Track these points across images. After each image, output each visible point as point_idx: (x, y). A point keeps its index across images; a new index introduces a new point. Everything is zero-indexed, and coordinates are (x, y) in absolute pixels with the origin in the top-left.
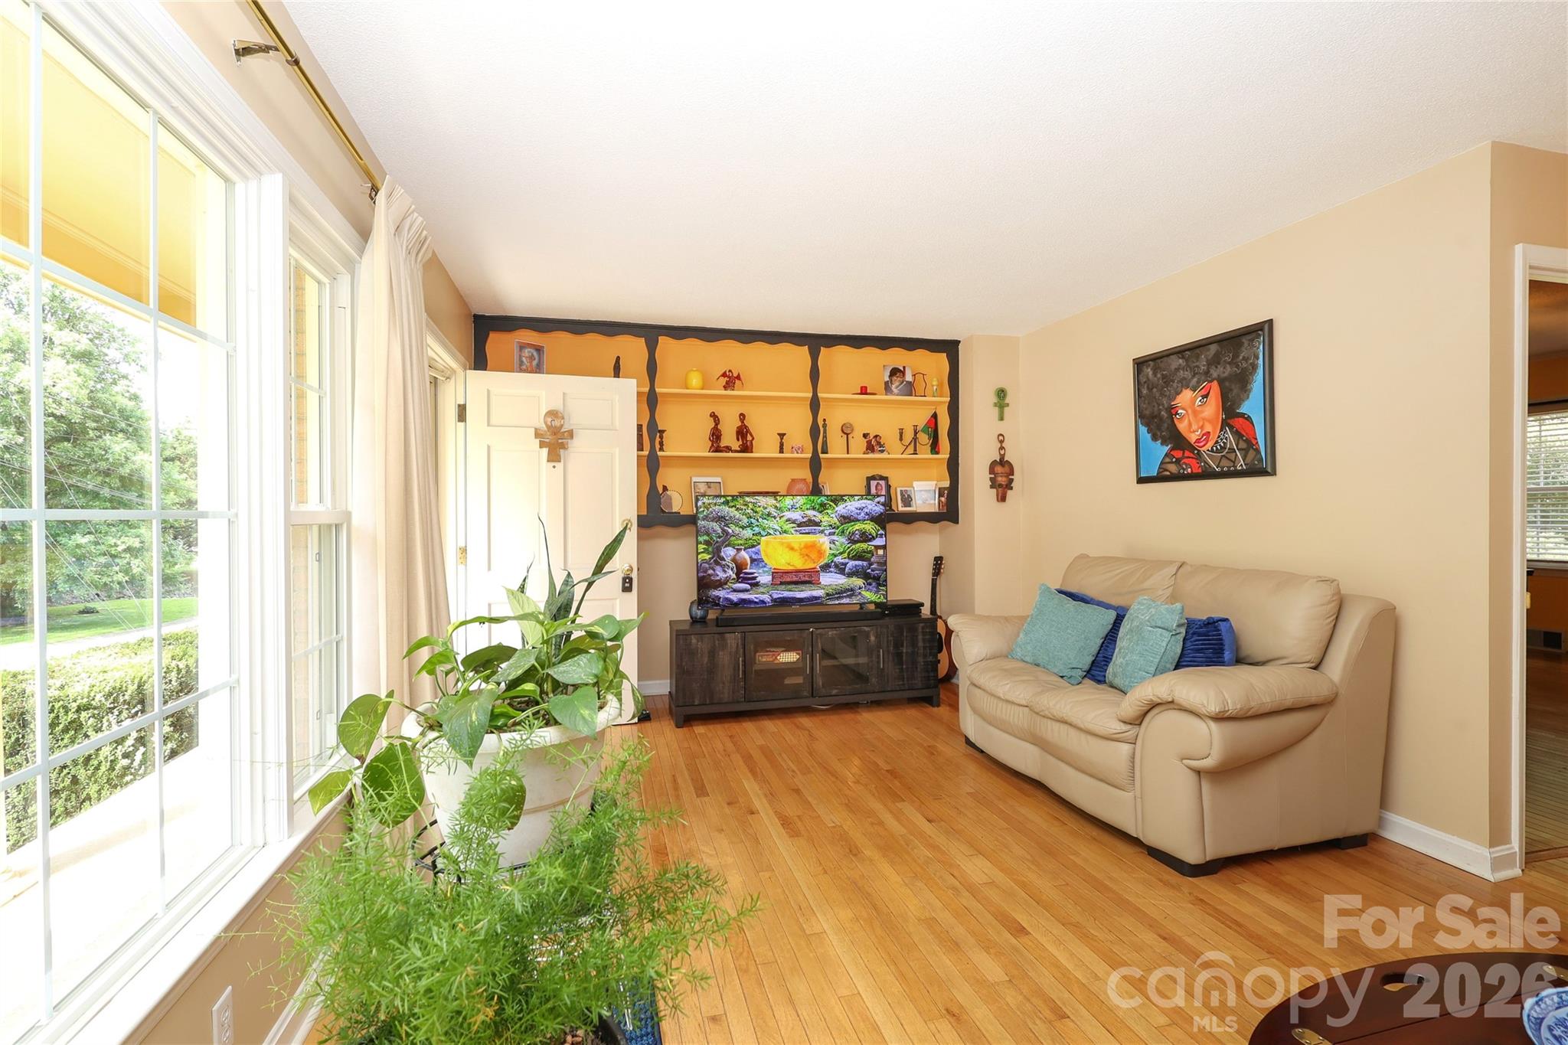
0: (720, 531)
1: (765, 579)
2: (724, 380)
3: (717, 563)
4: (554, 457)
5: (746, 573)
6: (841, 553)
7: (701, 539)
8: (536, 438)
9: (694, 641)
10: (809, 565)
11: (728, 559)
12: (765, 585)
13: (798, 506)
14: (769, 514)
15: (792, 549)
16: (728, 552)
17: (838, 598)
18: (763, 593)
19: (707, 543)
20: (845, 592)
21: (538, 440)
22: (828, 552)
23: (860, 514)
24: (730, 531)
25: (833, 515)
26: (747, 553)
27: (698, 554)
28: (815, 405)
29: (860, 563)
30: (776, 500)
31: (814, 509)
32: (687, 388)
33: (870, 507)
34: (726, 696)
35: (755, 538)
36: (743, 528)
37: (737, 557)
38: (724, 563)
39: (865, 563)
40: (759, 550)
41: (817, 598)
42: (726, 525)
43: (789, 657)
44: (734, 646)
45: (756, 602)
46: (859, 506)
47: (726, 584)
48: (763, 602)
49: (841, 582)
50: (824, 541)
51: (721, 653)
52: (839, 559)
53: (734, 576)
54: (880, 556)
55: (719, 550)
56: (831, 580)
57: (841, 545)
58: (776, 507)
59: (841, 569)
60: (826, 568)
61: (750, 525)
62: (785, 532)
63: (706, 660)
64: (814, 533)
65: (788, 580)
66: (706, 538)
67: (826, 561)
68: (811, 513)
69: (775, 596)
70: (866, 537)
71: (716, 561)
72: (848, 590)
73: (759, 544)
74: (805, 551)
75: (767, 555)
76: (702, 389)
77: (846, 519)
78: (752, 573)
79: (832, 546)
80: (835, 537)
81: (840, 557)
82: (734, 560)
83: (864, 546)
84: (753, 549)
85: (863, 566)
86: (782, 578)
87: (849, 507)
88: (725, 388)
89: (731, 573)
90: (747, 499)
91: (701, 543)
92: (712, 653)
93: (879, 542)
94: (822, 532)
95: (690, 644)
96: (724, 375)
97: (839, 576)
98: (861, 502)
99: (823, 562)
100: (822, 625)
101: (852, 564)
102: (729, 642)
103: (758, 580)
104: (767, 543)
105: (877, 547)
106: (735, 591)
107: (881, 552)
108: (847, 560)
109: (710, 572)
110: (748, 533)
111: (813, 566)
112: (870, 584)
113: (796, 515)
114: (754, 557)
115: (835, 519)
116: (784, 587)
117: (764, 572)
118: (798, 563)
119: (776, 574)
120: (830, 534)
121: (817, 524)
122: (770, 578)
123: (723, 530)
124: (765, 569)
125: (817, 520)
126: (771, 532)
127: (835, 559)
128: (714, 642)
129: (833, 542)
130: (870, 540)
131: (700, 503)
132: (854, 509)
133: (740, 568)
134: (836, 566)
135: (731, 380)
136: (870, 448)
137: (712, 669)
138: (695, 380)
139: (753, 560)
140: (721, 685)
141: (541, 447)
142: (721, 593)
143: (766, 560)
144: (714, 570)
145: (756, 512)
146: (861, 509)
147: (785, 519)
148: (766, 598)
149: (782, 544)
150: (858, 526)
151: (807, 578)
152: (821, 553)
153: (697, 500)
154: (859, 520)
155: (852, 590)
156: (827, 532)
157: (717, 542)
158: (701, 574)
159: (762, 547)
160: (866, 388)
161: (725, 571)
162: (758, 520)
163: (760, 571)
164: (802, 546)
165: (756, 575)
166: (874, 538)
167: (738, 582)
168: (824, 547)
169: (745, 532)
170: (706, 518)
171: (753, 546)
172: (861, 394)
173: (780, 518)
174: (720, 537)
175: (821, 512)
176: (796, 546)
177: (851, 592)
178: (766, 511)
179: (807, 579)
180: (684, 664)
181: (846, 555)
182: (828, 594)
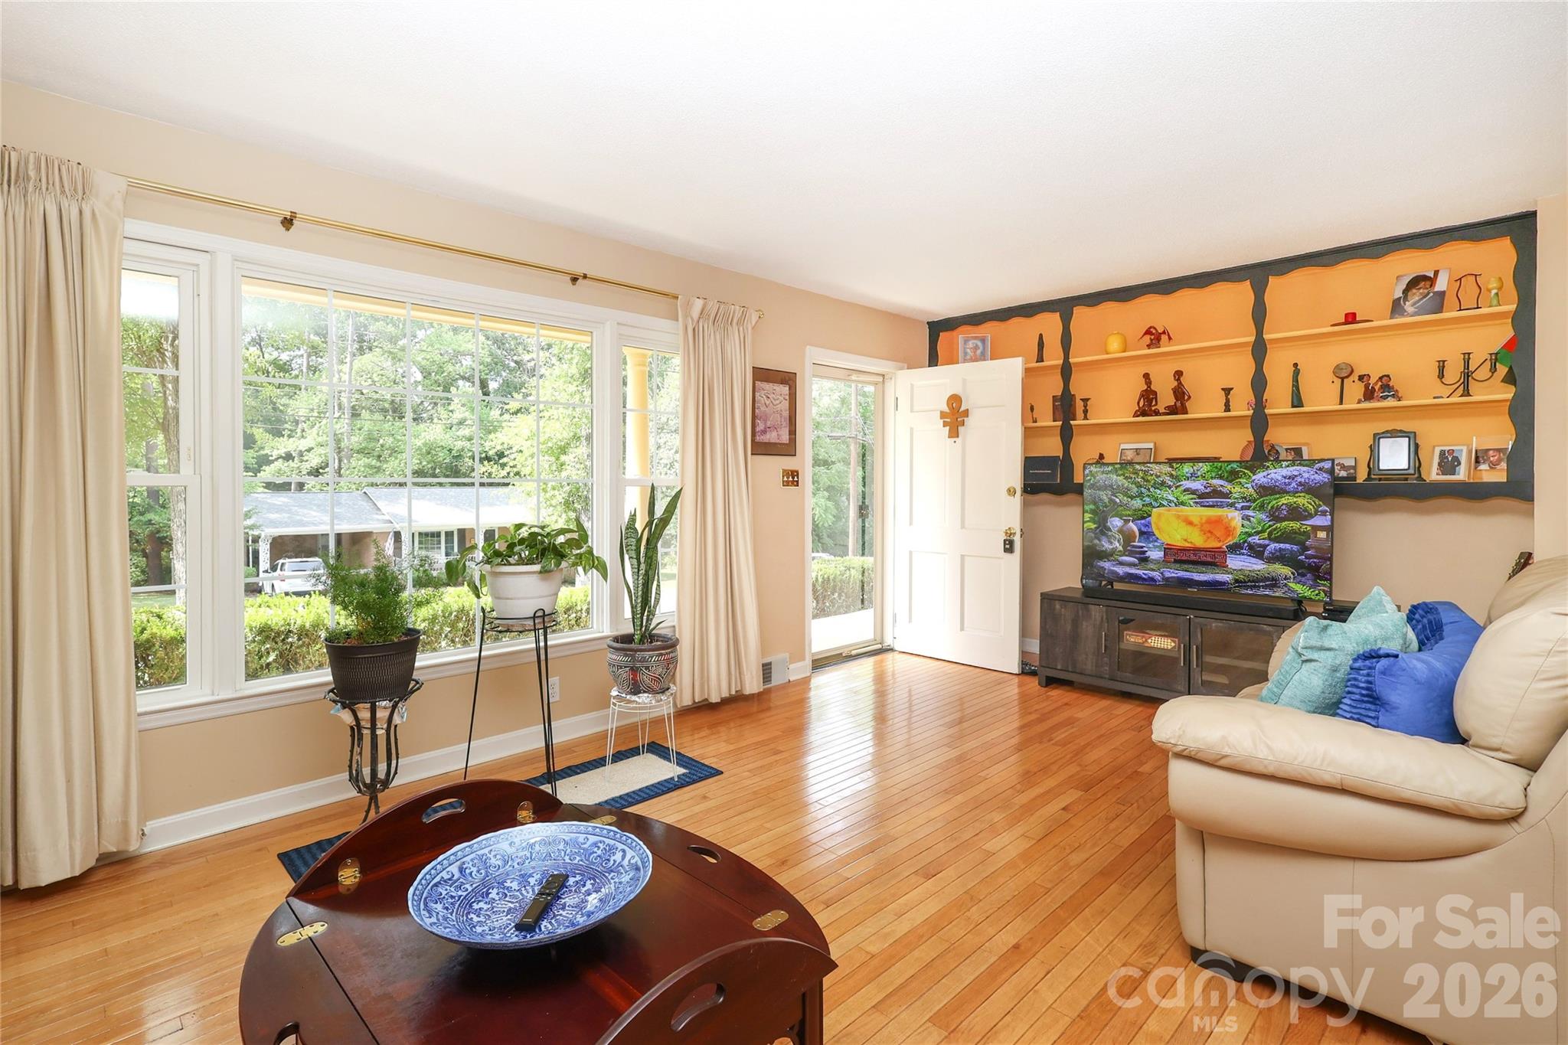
0: (1107, 500)
1: (1156, 554)
2: (1147, 338)
3: (1103, 533)
4: (954, 433)
5: (1134, 546)
6: (1258, 533)
7: (1087, 508)
8: (941, 418)
9: (1058, 606)
10: (1213, 544)
11: (1115, 530)
12: (1156, 562)
13: (1199, 473)
14: (1163, 483)
15: (1190, 523)
16: (1116, 523)
17: (1251, 587)
18: (1153, 570)
19: (1093, 512)
20: (1262, 581)
21: (942, 420)
22: (1239, 530)
23: (1289, 484)
24: (1118, 501)
25: (1249, 486)
26: (1136, 525)
27: (1084, 523)
28: (1259, 350)
29: (1288, 546)
30: (1172, 467)
31: (1221, 477)
32: (1107, 354)
33: (1306, 475)
34: (1089, 666)
35: (1145, 509)
36: (1132, 498)
37: (1125, 529)
38: (1110, 533)
39: (1295, 548)
40: (1150, 523)
41: (1223, 583)
42: (1114, 494)
43: (1162, 643)
44: (1099, 619)
45: (1144, 579)
46: (1289, 474)
47: (1112, 555)
48: (1152, 579)
49: (1256, 567)
50: (1234, 517)
51: (1084, 623)
52: (1255, 540)
53: (1121, 548)
54: (1321, 539)
55: (1105, 520)
56: (1239, 564)
57: (1259, 523)
58: (1171, 476)
59: (1257, 552)
60: (1235, 548)
61: (1140, 495)
62: (1183, 504)
63: (1069, 627)
64: (1221, 506)
65: (1184, 558)
66: (1092, 507)
67: (1236, 540)
68: (1217, 482)
69: (1167, 575)
70: (1296, 513)
71: (1101, 531)
72: (1266, 579)
73: (1150, 516)
74: (1207, 527)
75: (1159, 529)
76: (1124, 351)
77: (1266, 490)
78: (1142, 547)
79: (1246, 523)
80: (1250, 513)
81: (1257, 537)
82: (1121, 531)
83: (1295, 525)
84: (1143, 521)
85: (1292, 551)
86: (1178, 556)
87: (1273, 475)
88: (1149, 346)
89: (1118, 545)
90: (1138, 467)
91: (1087, 512)
92: (1076, 623)
93: (1324, 521)
94: (1232, 505)
95: (1054, 609)
96: (1148, 332)
97: (1254, 560)
98: (1291, 469)
99: (1231, 541)
100: (1202, 613)
101: (1273, 546)
102: (1093, 613)
103: (1147, 554)
104: (1160, 515)
105: (1316, 528)
106: (1121, 564)
107: (1322, 535)
108: (1267, 542)
109: (1096, 541)
110: (1137, 503)
111: (1218, 545)
112: (1303, 575)
113: (1197, 485)
114: (1143, 529)
115: (1251, 490)
116: (1178, 565)
117: (1155, 547)
118: (1197, 540)
119: (1168, 550)
120: (1243, 508)
121: (1227, 495)
122: (1161, 554)
123: (1111, 500)
124: (1156, 544)
125: (1224, 490)
126: (1165, 503)
127: (1250, 539)
128: (1078, 612)
129: (1247, 518)
130: (1305, 518)
131: (1087, 471)
132: (1280, 478)
133: (1128, 538)
134: (1251, 547)
135: (1155, 336)
136: (1369, 395)
137: (1075, 637)
138: (1114, 344)
139: (1142, 533)
140: (1084, 656)
141: (944, 426)
142: (1106, 565)
143: (1156, 532)
144: (1099, 540)
145: (1148, 481)
146: (1292, 478)
147: (1182, 488)
148: (1156, 575)
149: (1178, 517)
150: (1285, 500)
151: (1211, 559)
152: (1228, 531)
153: (1084, 468)
154: (1287, 492)
155: (1273, 579)
156: (1239, 506)
157: (1104, 511)
158: (1086, 544)
159: (1153, 519)
160: (1354, 315)
161: (1111, 543)
162: (1149, 489)
163: (1151, 545)
164: (1204, 521)
165: (1146, 549)
166: (1310, 516)
167: (1124, 555)
168: (1233, 524)
169: (1134, 502)
170: (1092, 486)
171: (1143, 518)
172: (1347, 323)
173: (1177, 487)
174: (1106, 507)
175: (1230, 482)
176: (1196, 520)
177: (1273, 582)
178: (1159, 480)
179: (1209, 560)
180: (1048, 627)
181: (1266, 535)
182: (1237, 581)
